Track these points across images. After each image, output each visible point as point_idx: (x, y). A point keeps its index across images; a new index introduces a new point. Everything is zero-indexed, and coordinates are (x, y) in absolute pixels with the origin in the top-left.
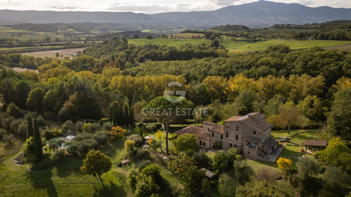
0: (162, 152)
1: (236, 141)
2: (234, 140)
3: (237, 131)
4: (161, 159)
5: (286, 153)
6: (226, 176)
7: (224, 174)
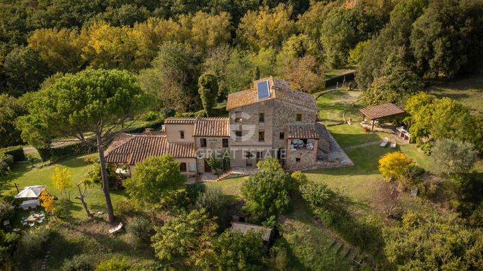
0: (94, 220)
1: (262, 143)
3: (262, 124)
4: (102, 238)
5: (348, 142)
6: (297, 225)
7: (287, 222)
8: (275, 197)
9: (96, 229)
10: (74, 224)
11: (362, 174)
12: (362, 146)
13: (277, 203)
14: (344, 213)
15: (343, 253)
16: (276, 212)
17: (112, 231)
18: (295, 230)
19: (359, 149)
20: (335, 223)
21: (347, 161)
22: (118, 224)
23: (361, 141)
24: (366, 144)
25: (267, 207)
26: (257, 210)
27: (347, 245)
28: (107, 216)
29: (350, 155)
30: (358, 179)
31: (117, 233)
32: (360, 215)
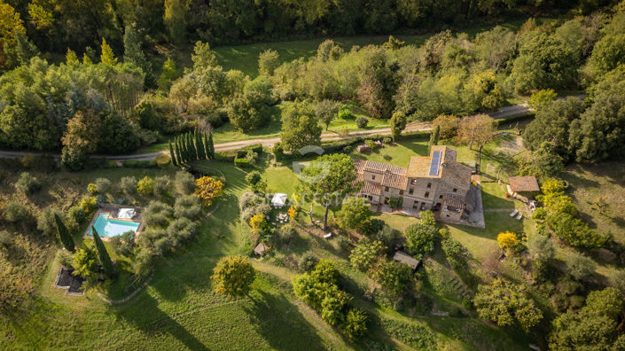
0: (315, 225)
1: (426, 198)
2: (423, 197)
3: (429, 189)
4: (319, 239)
5: (490, 204)
6: (435, 263)
7: (429, 259)
8: (425, 244)
9: (316, 232)
10: (304, 225)
11: (487, 237)
12: (498, 210)
13: (426, 248)
14: (465, 264)
15: (457, 287)
16: (423, 253)
17: (325, 236)
18: (432, 266)
19: (495, 214)
20: (457, 268)
21: (482, 223)
22: (328, 233)
23: (500, 205)
24: (502, 210)
25: (419, 247)
26: (412, 248)
27: (461, 283)
28: (322, 225)
29: (487, 218)
30: (482, 241)
31: (328, 238)
32: (474, 268)
